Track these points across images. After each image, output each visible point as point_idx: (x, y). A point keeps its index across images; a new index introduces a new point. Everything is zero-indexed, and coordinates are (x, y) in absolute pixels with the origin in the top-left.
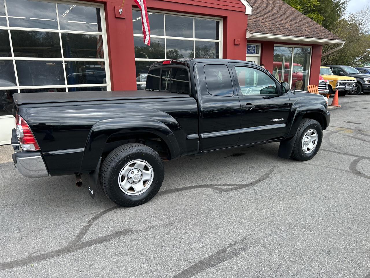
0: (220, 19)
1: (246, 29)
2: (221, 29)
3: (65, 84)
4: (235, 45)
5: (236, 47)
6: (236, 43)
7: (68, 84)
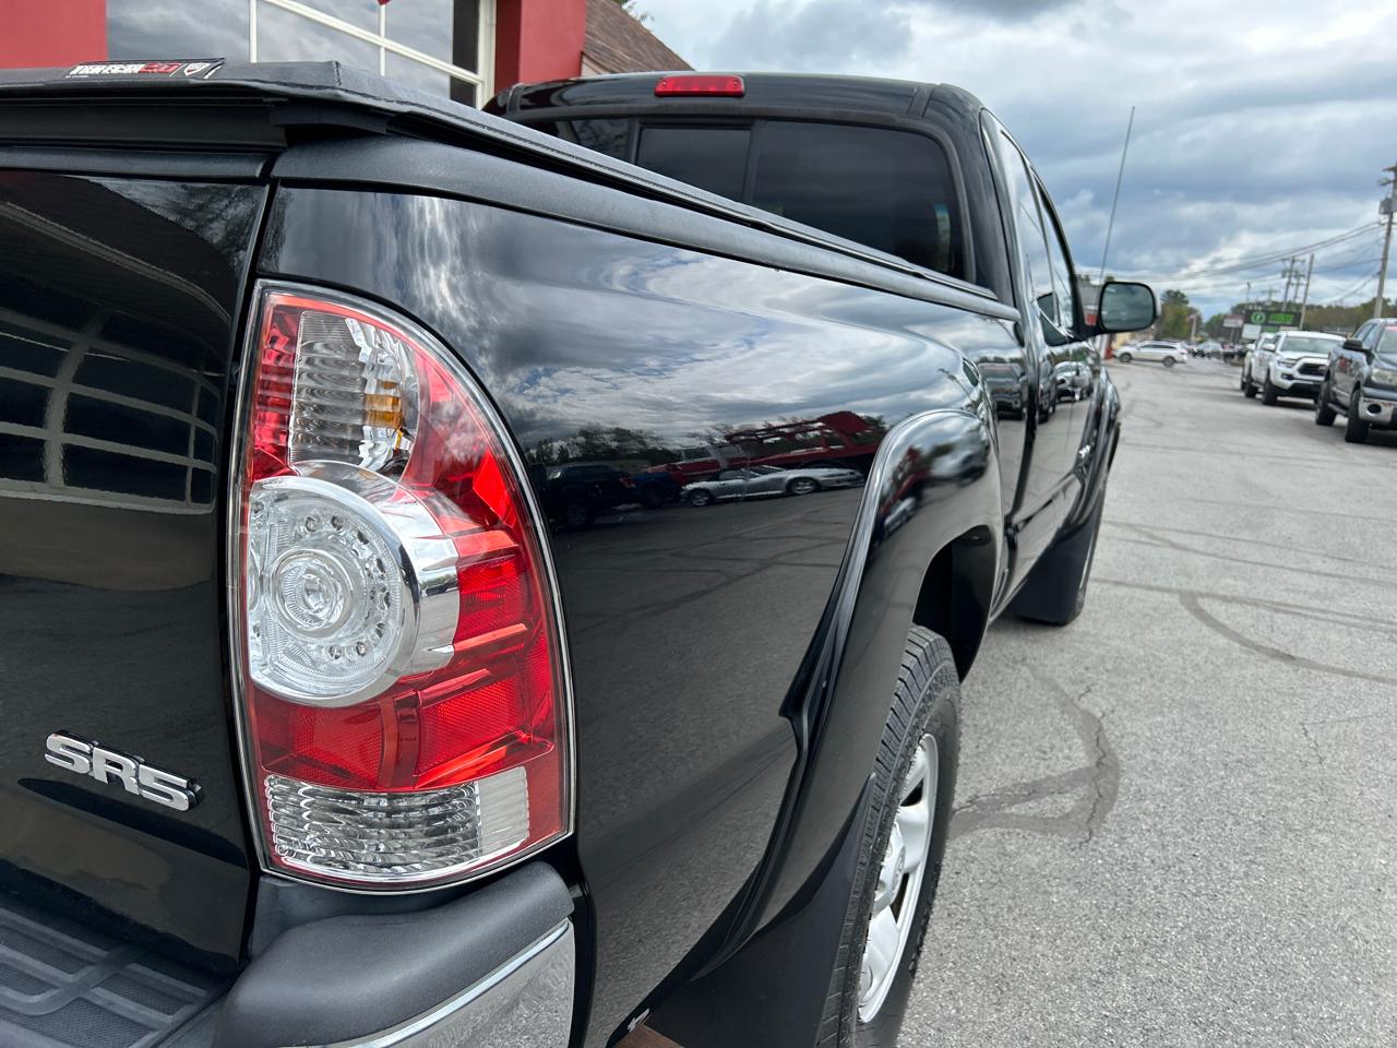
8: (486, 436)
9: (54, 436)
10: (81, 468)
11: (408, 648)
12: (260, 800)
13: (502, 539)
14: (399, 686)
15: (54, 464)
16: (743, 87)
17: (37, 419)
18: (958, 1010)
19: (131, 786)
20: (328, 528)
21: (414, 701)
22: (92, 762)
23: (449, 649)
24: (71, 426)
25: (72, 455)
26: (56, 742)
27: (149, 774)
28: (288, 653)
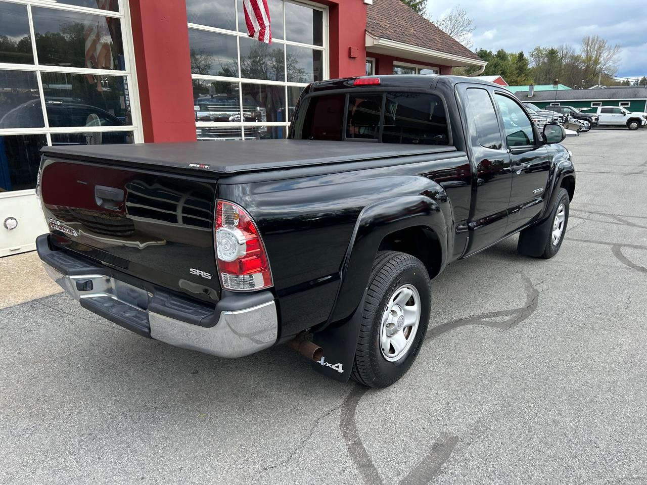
0: (323, 8)
1: (365, 30)
2: (325, 26)
3: (43, 125)
4: (350, 57)
5: (352, 61)
6: (353, 55)
7: (51, 125)
8: (249, 220)
9: (179, 214)
10: (186, 221)
11: (239, 252)
12: (221, 277)
13: (254, 236)
14: (238, 259)
15: (180, 219)
16: (380, 82)
17: (175, 210)
18: (433, 369)
19: (203, 276)
20: (228, 235)
21: (241, 261)
22: (197, 272)
23: (245, 253)
24: (183, 212)
25: (184, 218)
26: (191, 270)
27: (205, 274)
28: (224, 254)
